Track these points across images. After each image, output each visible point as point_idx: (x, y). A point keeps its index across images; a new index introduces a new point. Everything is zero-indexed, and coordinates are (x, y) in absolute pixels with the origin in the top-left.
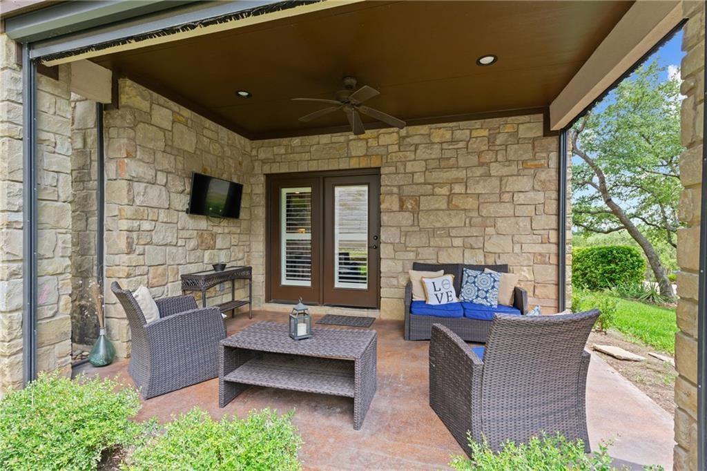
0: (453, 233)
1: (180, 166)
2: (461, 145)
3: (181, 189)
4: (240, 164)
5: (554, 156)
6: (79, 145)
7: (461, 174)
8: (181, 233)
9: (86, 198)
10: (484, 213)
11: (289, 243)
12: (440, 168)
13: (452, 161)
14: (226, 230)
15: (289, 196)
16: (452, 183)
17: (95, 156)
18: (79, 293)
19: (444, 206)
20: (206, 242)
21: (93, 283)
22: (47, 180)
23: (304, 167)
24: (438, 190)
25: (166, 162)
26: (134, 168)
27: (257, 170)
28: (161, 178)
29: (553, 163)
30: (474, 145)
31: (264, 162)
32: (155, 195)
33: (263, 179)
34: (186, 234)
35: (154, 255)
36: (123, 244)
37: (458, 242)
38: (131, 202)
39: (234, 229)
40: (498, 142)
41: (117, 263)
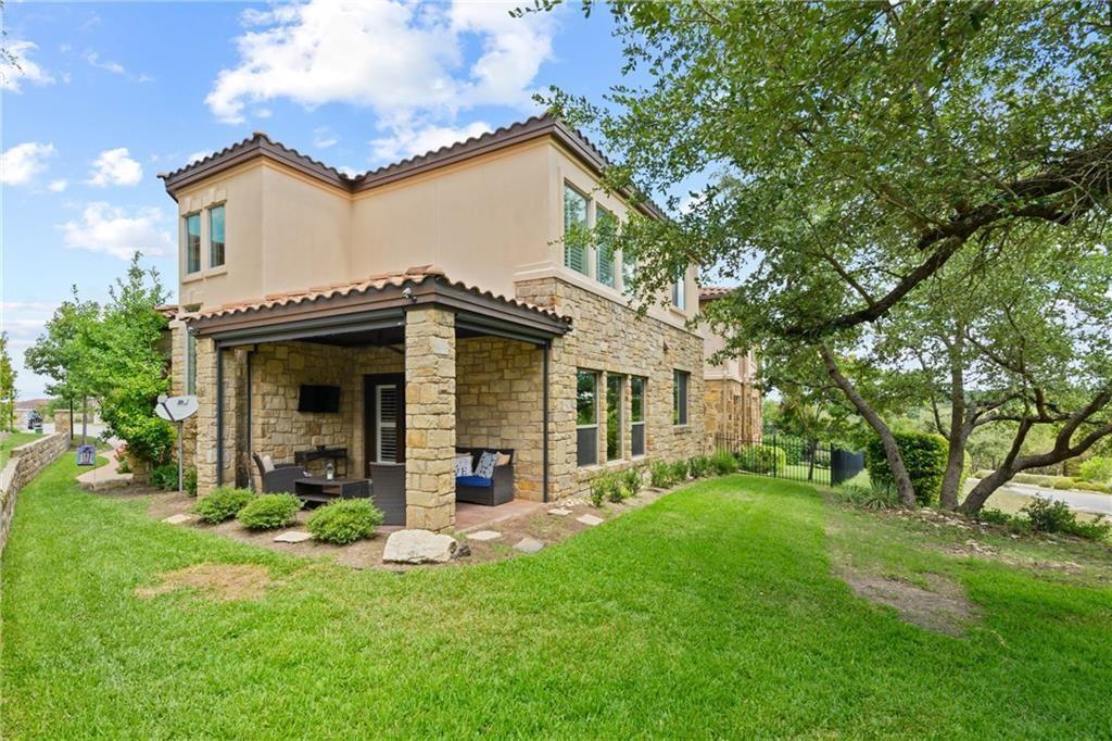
0: (481, 424)
1: (293, 380)
2: (486, 354)
3: (293, 395)
4: (342, 369)
5: (542, 364)
6: (239, 374)
7: (486, 377)
8: (295, 424)
9: (242, 405)
10: (500, 408)
11: (383, 430)
12: (472, 373)
13: (480, 368)
14: (330, 421)
15: (383, 391)
16: (480, 384)
17: (246, 381)
18: (239, 460)
19: (475, 402)
20: (313, 430)
21: (245, 454)
22: (226, 401)
23: (386, 370)
24: (472, 390)
25: (283, 380)
26: (266, 387)
27: (357, 372)
28: (281, 391)
29: (542, 370)
30: (494, 356)
31: (363, 365)
32: (277, 402)
33: (360, 379)
34: (299, 425)
35: (278, 438)
36: (259, 432)
37: (484, 431)
38: (264, 407)
39: (336, 420)
40: (509, 353)
41: (257, 443)
